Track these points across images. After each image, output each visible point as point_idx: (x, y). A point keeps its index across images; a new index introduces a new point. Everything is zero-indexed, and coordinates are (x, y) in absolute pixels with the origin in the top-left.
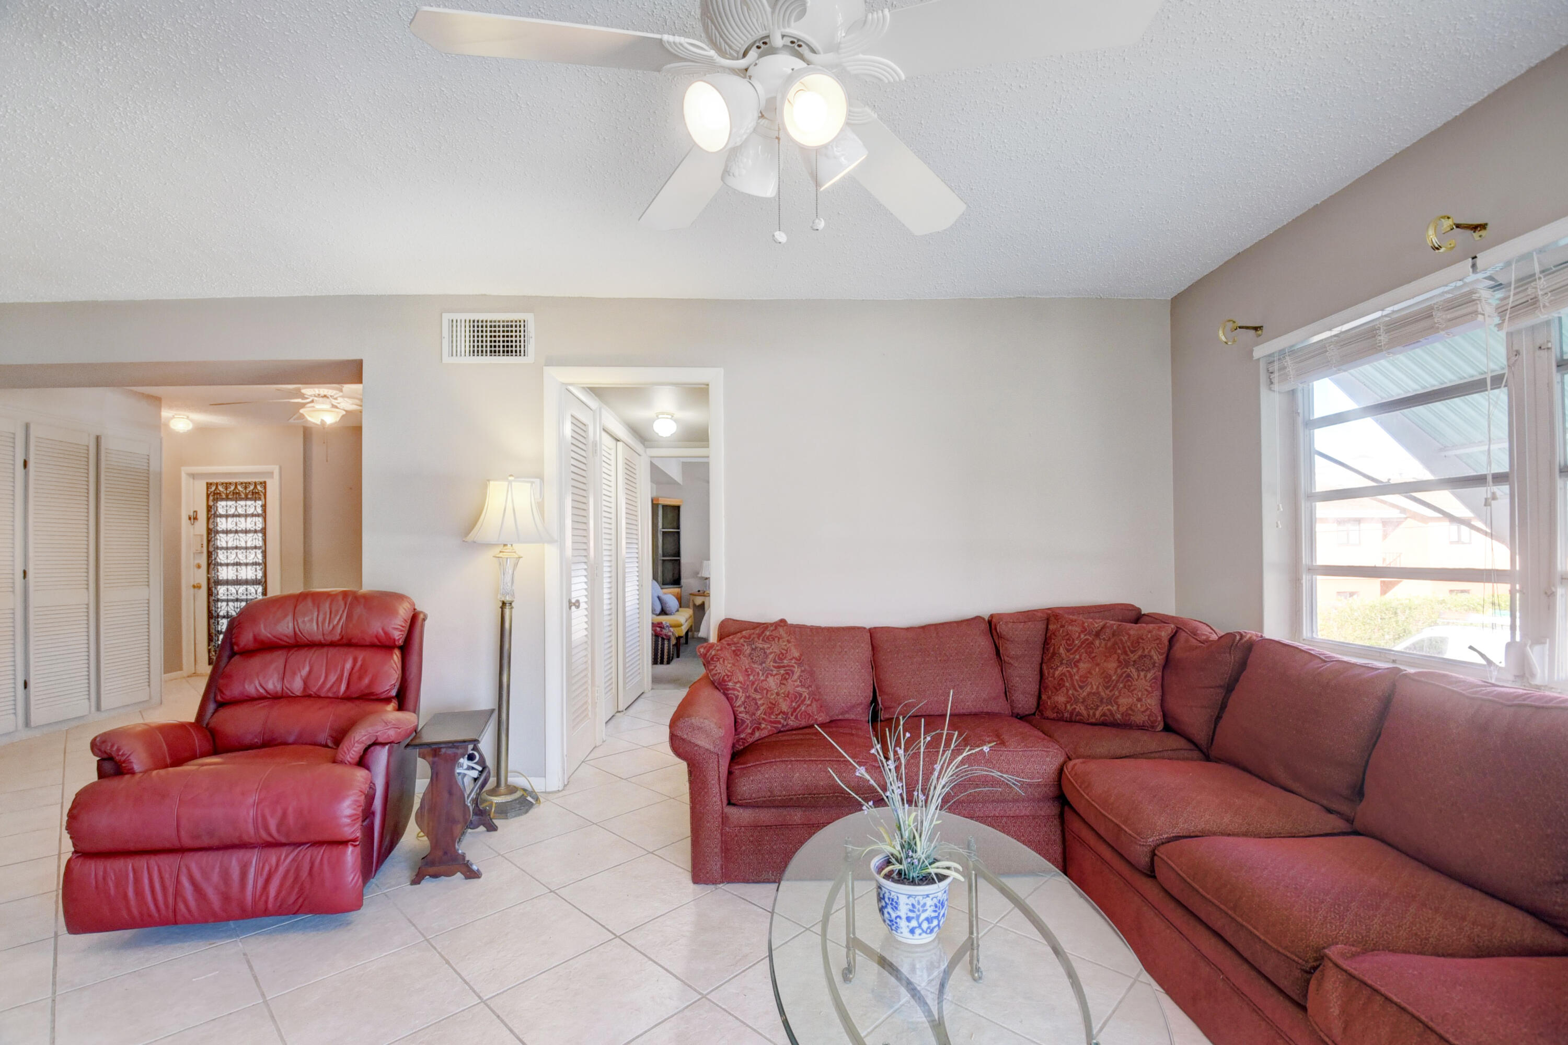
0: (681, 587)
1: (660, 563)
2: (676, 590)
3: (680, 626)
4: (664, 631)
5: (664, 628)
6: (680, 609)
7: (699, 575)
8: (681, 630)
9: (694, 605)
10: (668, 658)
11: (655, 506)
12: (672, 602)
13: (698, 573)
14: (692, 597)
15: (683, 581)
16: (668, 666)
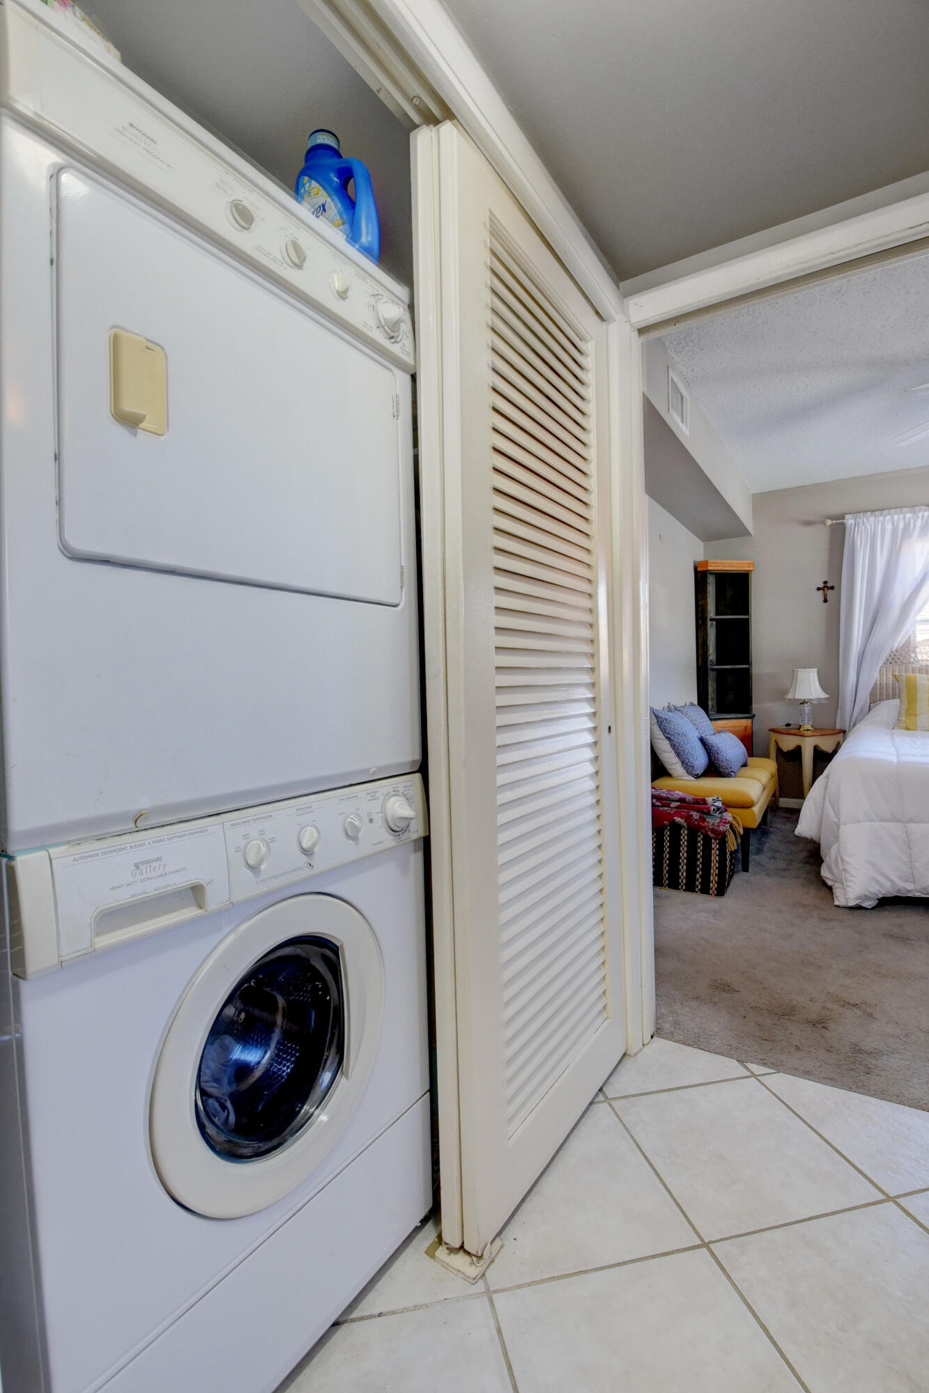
0: (752, 717)
1: (712, 676)
2: (741, 723)
3: (747, 806)
4: (712, 821)
5: (708, 813)
6: (751, 761)
7: (790, 696)
8: (753, 812)
9: (779, 750)
10: (722, 875)
11: (701, 577)
12: (730, 747)
13: (786, 692)
14: (774, 736)
15: (756, 707)
16: (720, 899)
